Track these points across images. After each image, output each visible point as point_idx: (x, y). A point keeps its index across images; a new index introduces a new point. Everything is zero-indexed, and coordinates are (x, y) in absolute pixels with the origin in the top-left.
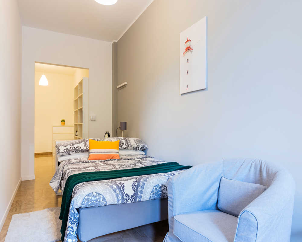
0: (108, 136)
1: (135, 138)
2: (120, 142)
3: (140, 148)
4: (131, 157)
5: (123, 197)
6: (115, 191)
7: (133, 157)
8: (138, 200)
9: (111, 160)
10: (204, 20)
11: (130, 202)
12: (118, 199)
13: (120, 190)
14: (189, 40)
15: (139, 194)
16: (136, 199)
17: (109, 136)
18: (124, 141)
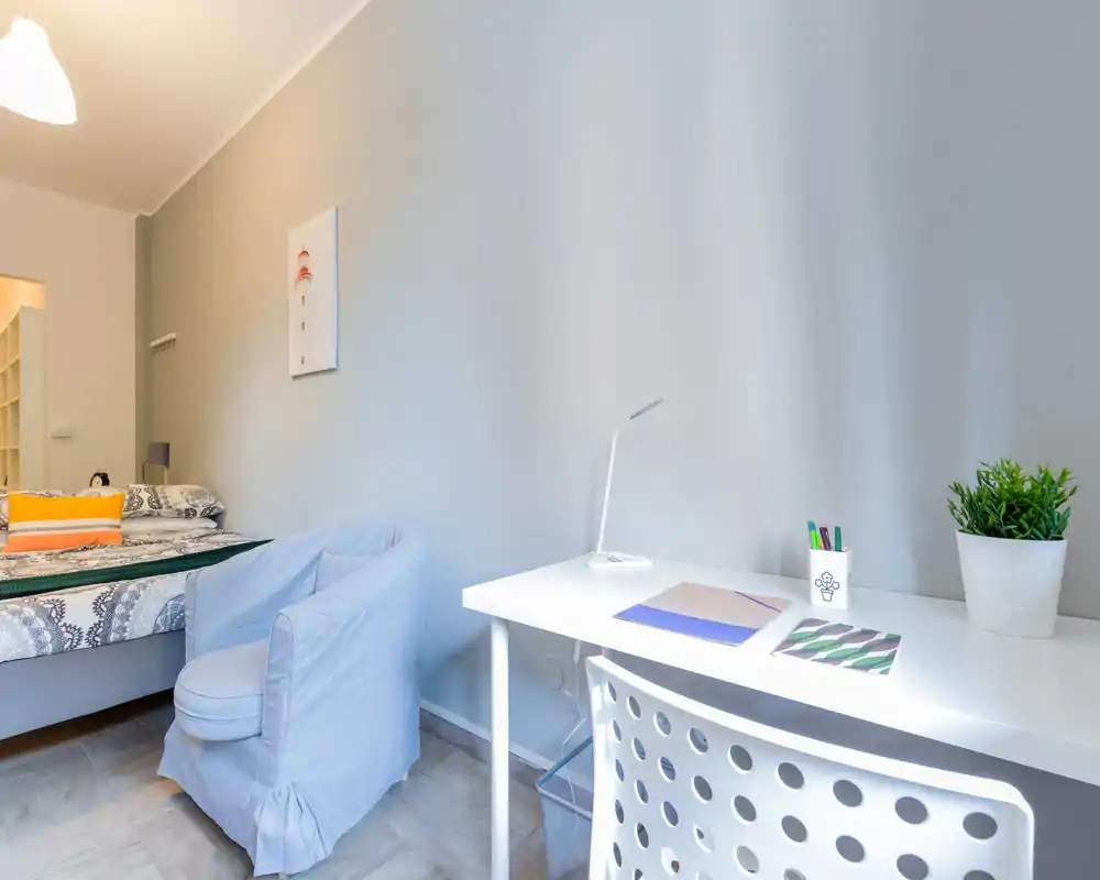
0: (101, 482)
1: (187, 487)
2: (132, 498)
3: (199, 510)
4: (161, 537)
5: (57, 634)
6: (27, 622)
7: (170, 537)
8: (112, 637)
9: (85, 549)
10: (331, 213)
11: (84, 644)
12: (40, 642)
13: (50, 617)
14: (304, 253)
15: (116, 623)
16: (105, 635)
17: (106, 482)
18: (145, 496)
